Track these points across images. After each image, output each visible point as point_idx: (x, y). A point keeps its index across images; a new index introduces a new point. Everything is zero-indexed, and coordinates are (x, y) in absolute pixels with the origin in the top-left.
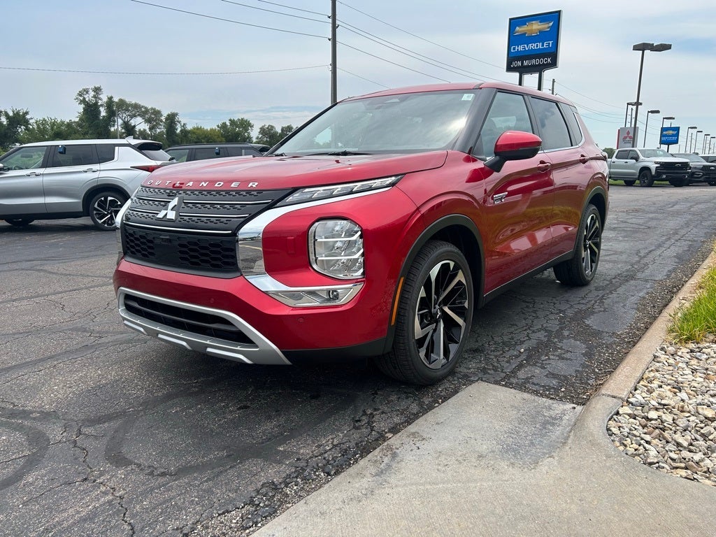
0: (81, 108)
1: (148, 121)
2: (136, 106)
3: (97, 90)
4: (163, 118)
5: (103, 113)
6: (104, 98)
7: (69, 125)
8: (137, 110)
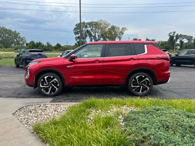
0: (169, 37)
1: (188, 40)
2: (185, 36)
3: (174, 32)
4: (193, 39)
5: (175, 38)
6: (176, 34)
7: (165, 42)
8: (185, 37)
